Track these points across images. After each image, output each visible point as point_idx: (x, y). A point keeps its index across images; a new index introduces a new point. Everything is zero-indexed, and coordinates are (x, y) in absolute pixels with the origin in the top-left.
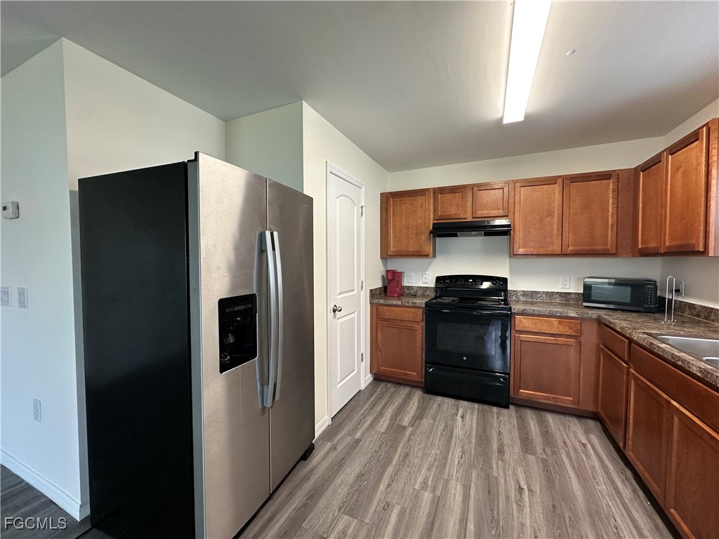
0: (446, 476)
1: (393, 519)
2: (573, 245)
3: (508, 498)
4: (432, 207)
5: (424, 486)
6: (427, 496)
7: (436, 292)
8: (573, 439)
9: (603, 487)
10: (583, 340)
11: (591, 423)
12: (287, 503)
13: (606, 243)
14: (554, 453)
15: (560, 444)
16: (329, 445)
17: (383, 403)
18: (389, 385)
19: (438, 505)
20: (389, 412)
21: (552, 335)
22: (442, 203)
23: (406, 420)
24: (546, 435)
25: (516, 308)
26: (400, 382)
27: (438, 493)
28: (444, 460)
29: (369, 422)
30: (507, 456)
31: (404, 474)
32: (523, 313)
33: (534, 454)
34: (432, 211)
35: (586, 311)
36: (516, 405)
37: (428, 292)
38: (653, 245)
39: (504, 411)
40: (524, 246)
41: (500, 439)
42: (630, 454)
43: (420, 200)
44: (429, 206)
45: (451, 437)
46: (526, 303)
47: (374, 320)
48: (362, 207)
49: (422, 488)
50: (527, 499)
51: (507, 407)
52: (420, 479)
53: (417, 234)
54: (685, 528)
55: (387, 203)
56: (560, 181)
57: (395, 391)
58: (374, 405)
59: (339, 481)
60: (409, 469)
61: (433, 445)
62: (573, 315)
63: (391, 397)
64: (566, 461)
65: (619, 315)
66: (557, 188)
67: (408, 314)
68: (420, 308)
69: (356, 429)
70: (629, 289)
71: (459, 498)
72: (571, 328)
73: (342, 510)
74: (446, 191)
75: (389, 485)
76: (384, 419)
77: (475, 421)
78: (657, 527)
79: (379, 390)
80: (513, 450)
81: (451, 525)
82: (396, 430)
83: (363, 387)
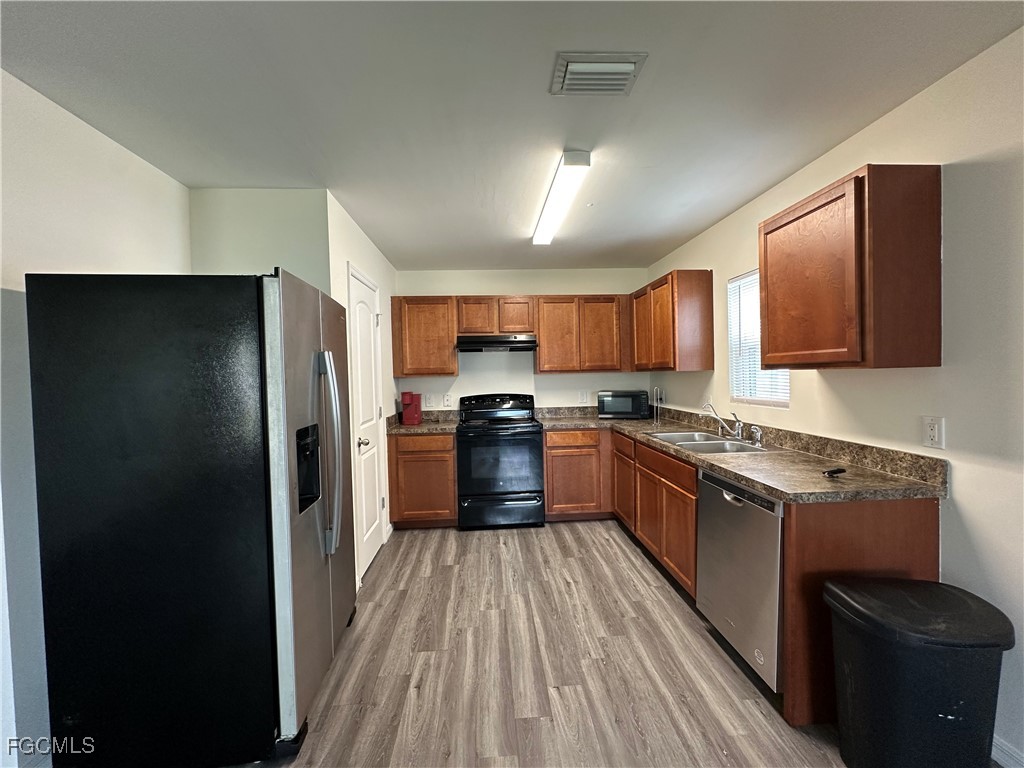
0: (505, 593)
1: (470, 638)
2: (589, 361)
3: (560, 592)
4: (455, 318)
5: (489, 606)
6: (494, 613)
7: (461, 415)
8: (599, 537)
9: (624, 564)
10: (601, 448)
11: (610, 523)
12: (349, 666)
13: (613, 360)
14: (587, 551)
15: (591, 543)
16: (371, 605)
17: (417, 550)
18: (416, 532)
19: (505, 616)
20: (428, 557)
21: (578, 447)
22: (467, 313)
23: (450, 560)
24: (579, 540)
25: (547, 425)
26: (427, 525)
27: (503, 607)
28: (499, 583)
29: (408, 572)
30: (552, 563)
31: (466, 603)
32: (553, 429)
33: (573, 556)
34: (456, 323)
35: (601, 422)
36: (550, 522)
37: (451, 417)
38: (644, 362)
39: (541, 530)
40: (549, 363)
41: (543, 553)
42: (639, 534)
43: (441, 309)
44: (453, 316)
45: (500, 562)
46: (551, 419)
47: (394, 454)
48: (378, 315)
49: (488, 608)
50: (574, 589)
51: (543, 526)
52: (483, 603)
53: (439, 348)
54: (672, 565)
55: (400, 309)
56: (576, 300)
57: (426, 537)
58: (407, 555)
59: (400, 630)
60: (469, 599)
61: (485, 574)
62: (593, 426)
63: (424, 542)
64: (597, 554)
65: (625, 422)
66: (574, 306)
67: (436, 443)
68: (451, 434)
69: (396, 581)
70: (630, 399)
71: (522, 605)
72: (592, 439)
73: (416, 649)
74: (471, 301)
75: (455, 617)
76: (424, 565)
77: (517, 544)
78: (657, 577)
79: (406, 538)
80: (556, 559)
81: (521, 625)
82: (442, 572)
83: (385, 541)
